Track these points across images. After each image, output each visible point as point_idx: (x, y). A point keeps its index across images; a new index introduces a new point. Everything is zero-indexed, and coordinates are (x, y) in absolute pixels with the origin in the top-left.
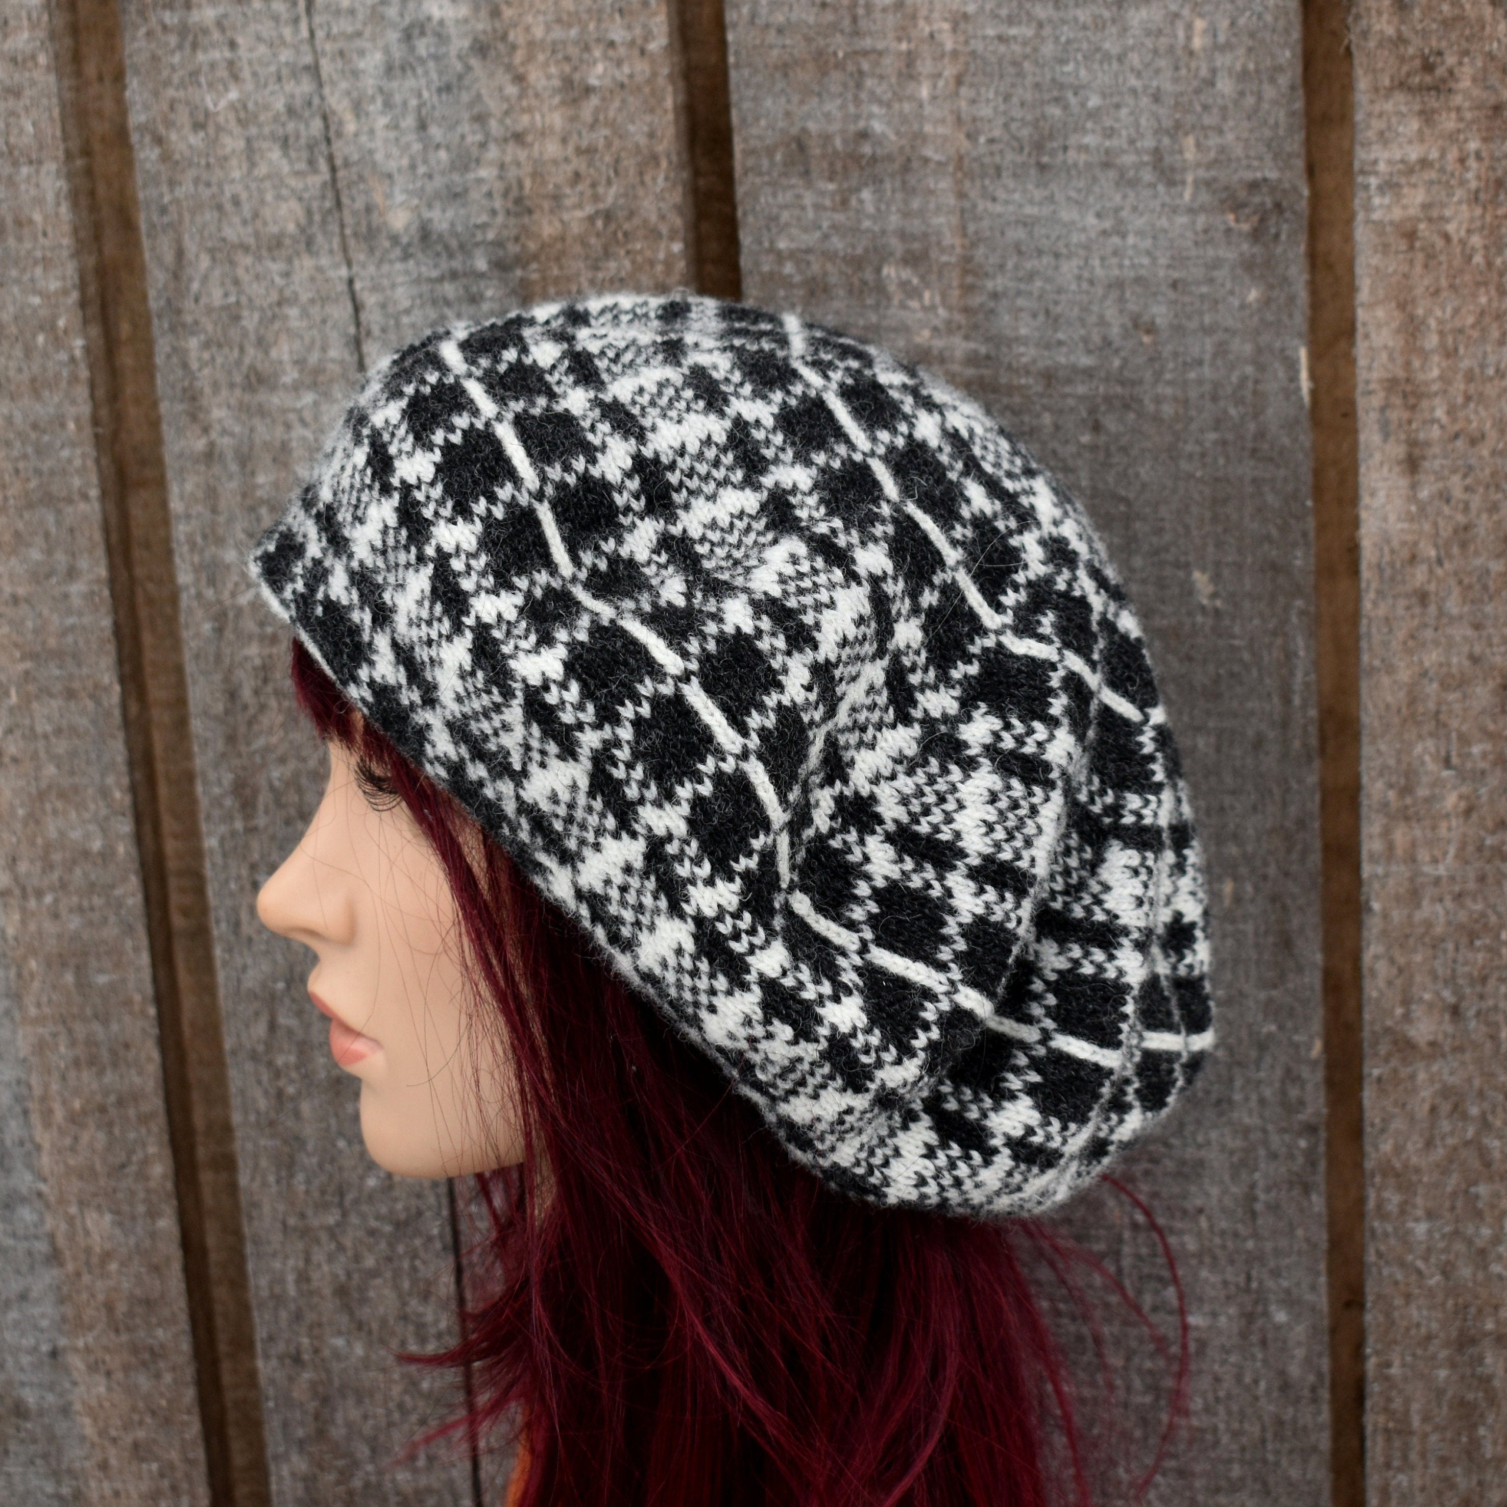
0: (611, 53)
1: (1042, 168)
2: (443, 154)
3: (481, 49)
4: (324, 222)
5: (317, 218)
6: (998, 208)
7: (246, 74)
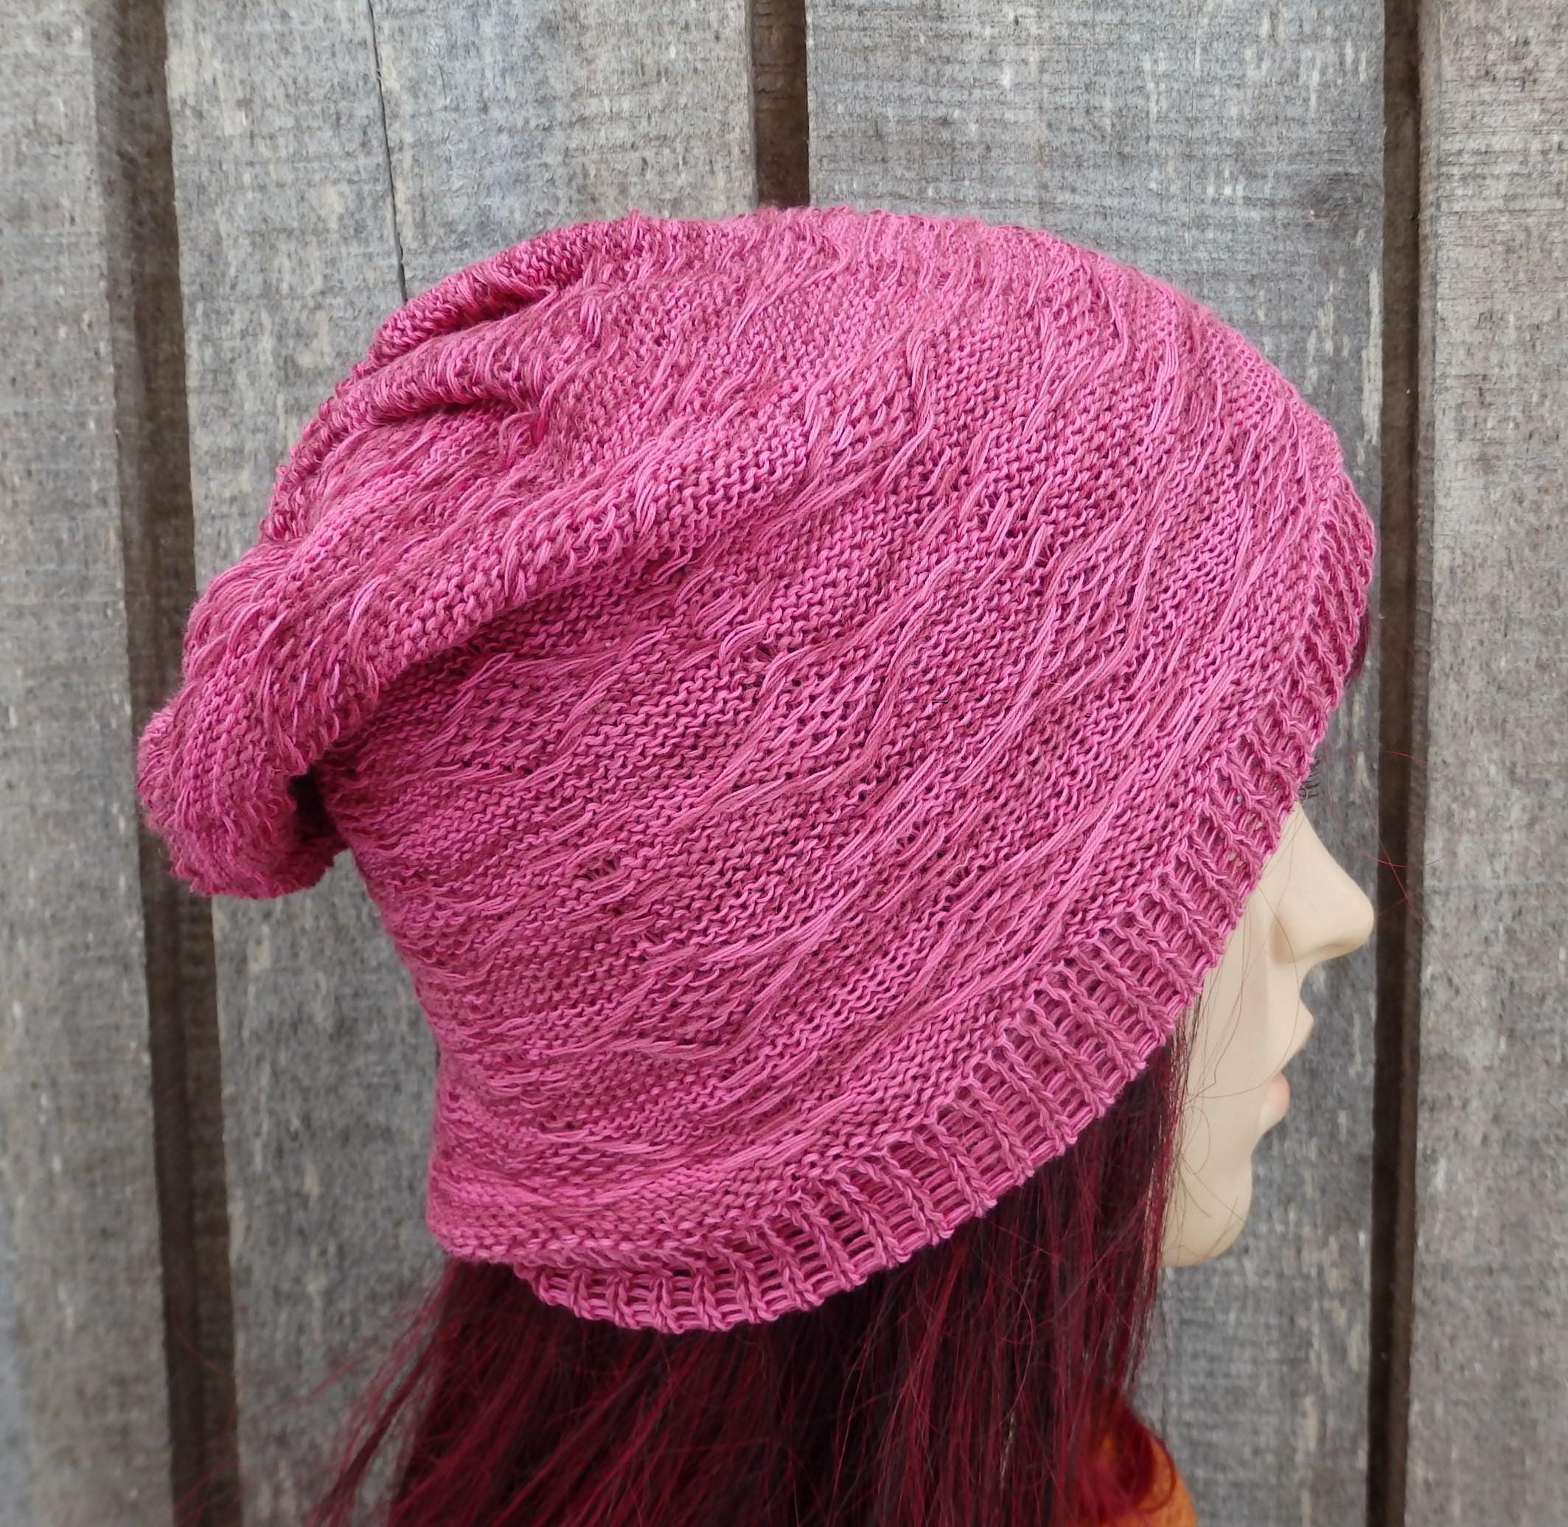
0: (684, 36)
1: (1123, 158)
2: (504, 138)
3: (550, 28)
4: (375, 206)
5: (369, 202)
6: (1078, 199)
7: (298, 48)
